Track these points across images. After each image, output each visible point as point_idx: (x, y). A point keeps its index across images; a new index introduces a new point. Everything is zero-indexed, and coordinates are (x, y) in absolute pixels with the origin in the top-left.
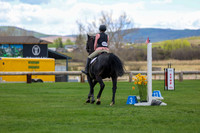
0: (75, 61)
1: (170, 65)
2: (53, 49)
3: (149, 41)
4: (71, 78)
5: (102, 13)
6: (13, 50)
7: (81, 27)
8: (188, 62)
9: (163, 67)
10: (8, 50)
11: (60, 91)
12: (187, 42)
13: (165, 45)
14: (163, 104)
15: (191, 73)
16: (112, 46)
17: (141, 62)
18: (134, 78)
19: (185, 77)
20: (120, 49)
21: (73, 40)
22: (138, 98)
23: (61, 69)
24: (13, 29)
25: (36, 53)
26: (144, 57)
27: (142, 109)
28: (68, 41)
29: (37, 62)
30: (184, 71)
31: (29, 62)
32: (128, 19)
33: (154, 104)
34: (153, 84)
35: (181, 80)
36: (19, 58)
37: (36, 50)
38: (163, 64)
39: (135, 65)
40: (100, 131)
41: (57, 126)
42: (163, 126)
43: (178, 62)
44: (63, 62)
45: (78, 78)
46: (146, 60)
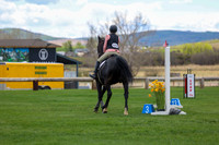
0: (86, 66)
1: (190, 71)
2: (62, 53)
3: (167, 45)
4: (81, 85)
5: (116, 14)
6: (18, 54)
7: (92, 29)
8: (209, 67)
9: (182, 73)
10: (12, 54)
11: (70, 99)
12: (209, 45)
13: (185, 49)
14: (183, 113)
15: (213, 80)
16: (127, 50)
17: (158, 68)
18: (151, 84)
19: (206, 84)
20: (136, 54)
21: (83, 43)
22: (155, 106)
23: (70, 75)
24: (18, 31)
25: (43, 58)
26: (161, 62)
27: (159, 119)
28: (79, 44)
29: (45, 67)
30: (205, 77)
31: (36, 67)
32: (144, 20)
33: (173, 113)
34: (171, 92)
35: (202, 86)
36: (25, 63)
37: (43, 54)
38: (182, 70)
39: (152, 70)
40: (114, 142)
41: (66, 137)
42: (183, 138)
43: (199, 67)
44: (73, 68)
45: (89, 85)
46: (163, 65)
